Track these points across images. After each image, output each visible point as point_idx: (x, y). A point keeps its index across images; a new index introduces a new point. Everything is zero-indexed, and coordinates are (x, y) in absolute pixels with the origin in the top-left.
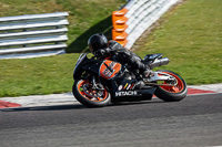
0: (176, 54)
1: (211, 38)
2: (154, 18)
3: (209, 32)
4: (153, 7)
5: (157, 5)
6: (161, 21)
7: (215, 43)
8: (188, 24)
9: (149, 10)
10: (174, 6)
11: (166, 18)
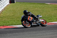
0: (8, 17)
1: (17, 13)
2: (3, 8)
3: (17, 12)
4: (2, 5)
5: (3, 5)
6: (4, 9)
7: (18, 14)
8: (11, 10)
9: (1, 6)
10: (8, 5)
11: (6, 8)
